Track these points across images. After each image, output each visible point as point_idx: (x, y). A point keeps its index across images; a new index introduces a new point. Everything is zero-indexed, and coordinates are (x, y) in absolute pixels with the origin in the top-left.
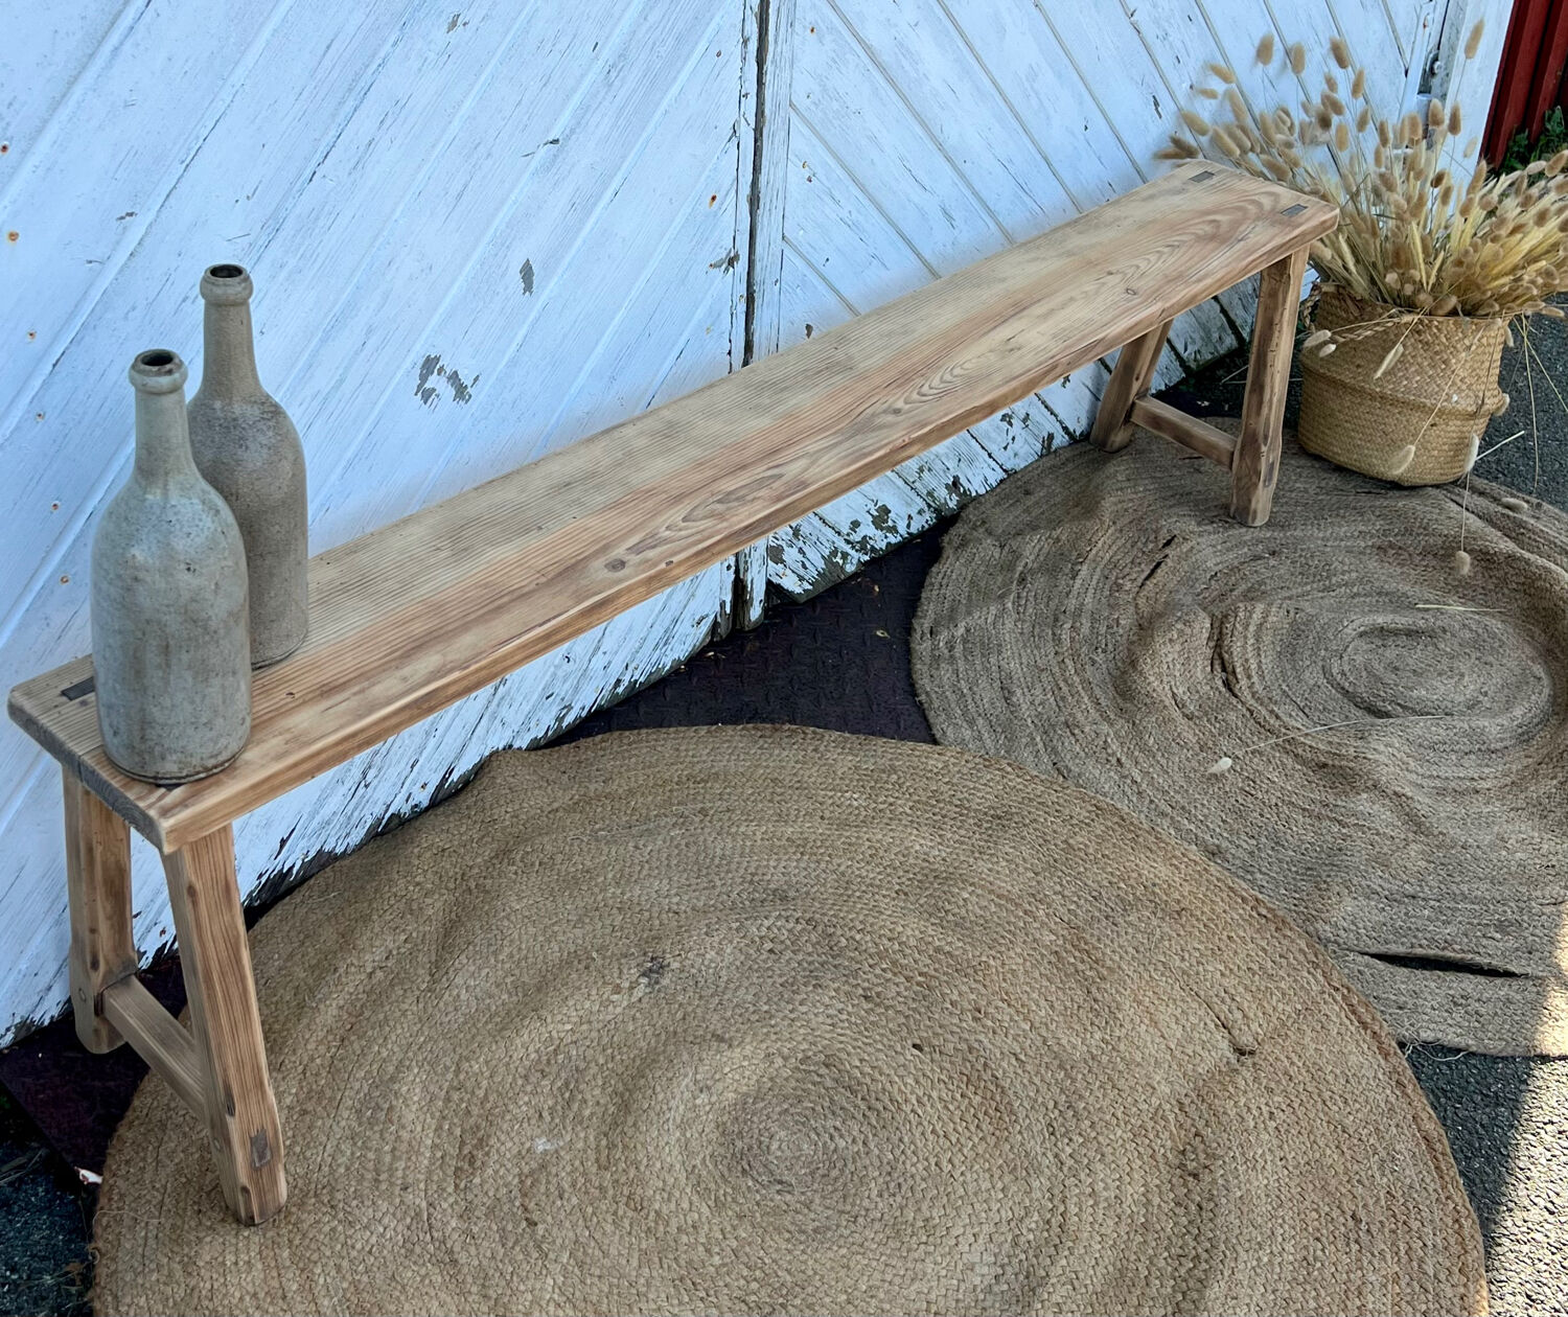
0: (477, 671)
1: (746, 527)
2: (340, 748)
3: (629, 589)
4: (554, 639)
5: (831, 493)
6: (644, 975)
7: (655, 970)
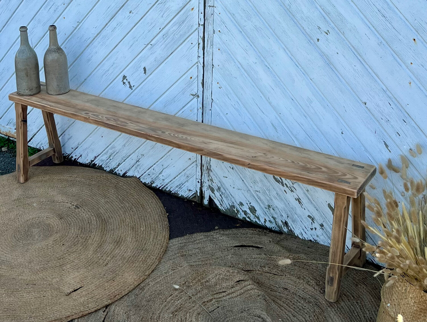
0: (52, 109)
1: (106, 123)
2: (31, 104)
3: (81, 116)
4: (65, 114)
5: (129, 132)
6: (76, 206)
7: (77, 207)
